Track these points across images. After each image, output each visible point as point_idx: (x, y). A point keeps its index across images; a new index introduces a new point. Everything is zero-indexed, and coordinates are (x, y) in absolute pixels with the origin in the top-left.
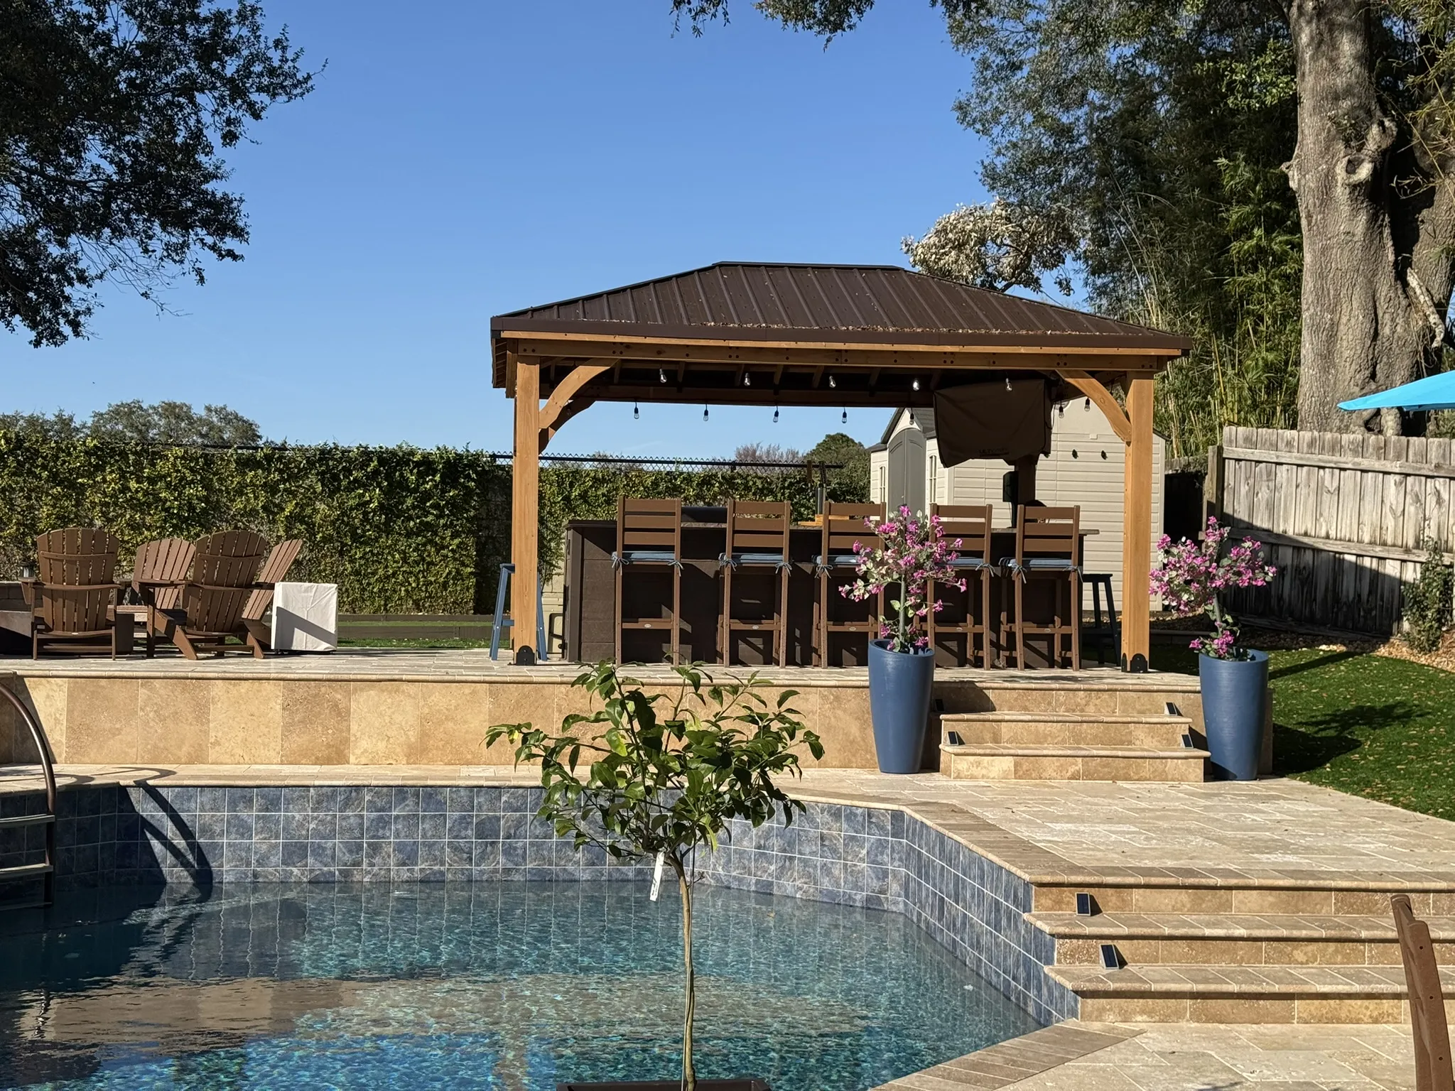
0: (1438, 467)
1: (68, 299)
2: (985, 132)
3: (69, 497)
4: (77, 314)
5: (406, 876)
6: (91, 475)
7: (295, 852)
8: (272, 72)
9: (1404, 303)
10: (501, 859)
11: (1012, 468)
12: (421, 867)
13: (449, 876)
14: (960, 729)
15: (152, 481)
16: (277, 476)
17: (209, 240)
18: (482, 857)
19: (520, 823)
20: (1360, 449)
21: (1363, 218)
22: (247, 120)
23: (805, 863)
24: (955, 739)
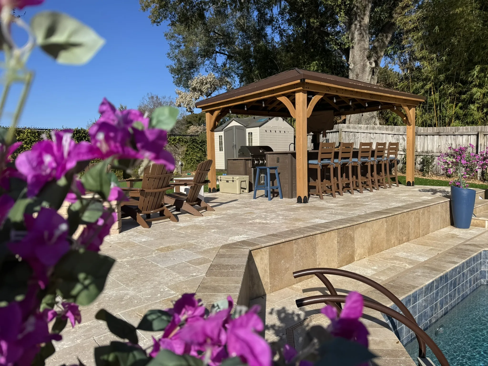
0: (404, 132)
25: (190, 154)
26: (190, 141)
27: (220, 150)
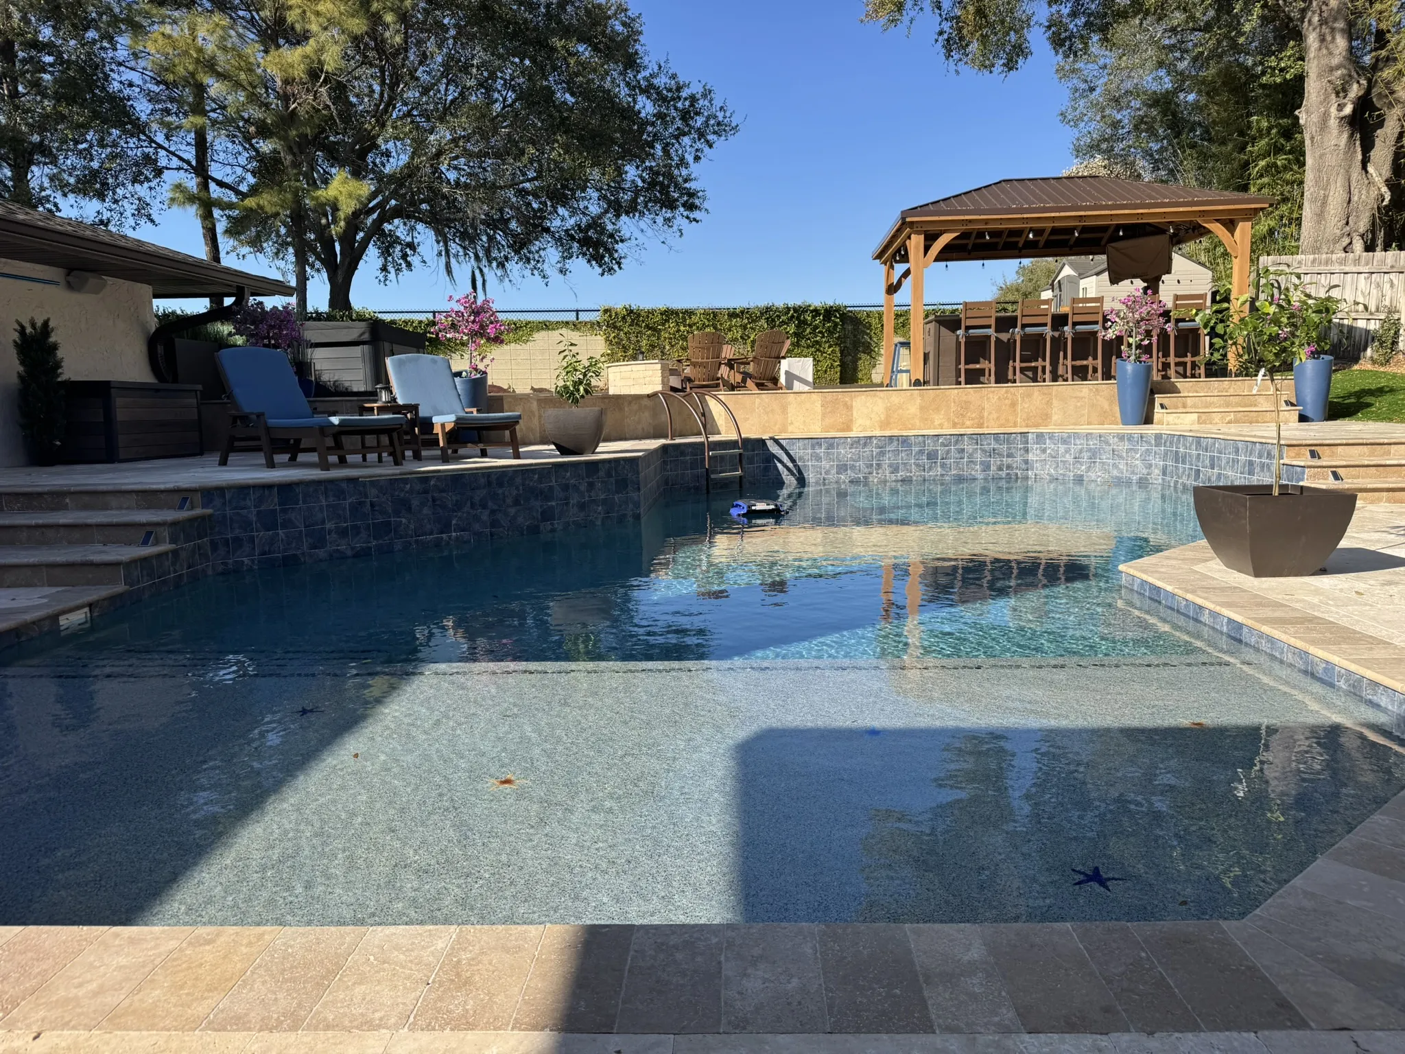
0: (1392, 267)
1: (616, 251)
2: (1076, 126)
3: (654, 335)
4: (621, 258)
5: (894, 478)
6: (663, 325)
7: (842, 468)
8: (719, 124)
9: (1366, 182)
10: (939, 469)
11: (1146, 284)
12: (901, 474)
13: (915, 478)
14: (1166, 402)
15: (690, 326)
16: (746, 321)
17: (685, 213)
18: (930, 469)
19: (948, 452)
20: (1343, 262)
21: (1345, 136)
22: (706, 149)
23: (1103, 463)
24: (1162, 406)
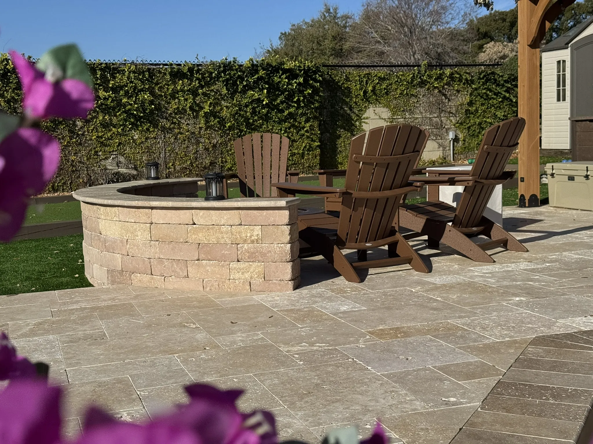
25: (477, 111)
26: (480, 78)
27: (559, 100)
